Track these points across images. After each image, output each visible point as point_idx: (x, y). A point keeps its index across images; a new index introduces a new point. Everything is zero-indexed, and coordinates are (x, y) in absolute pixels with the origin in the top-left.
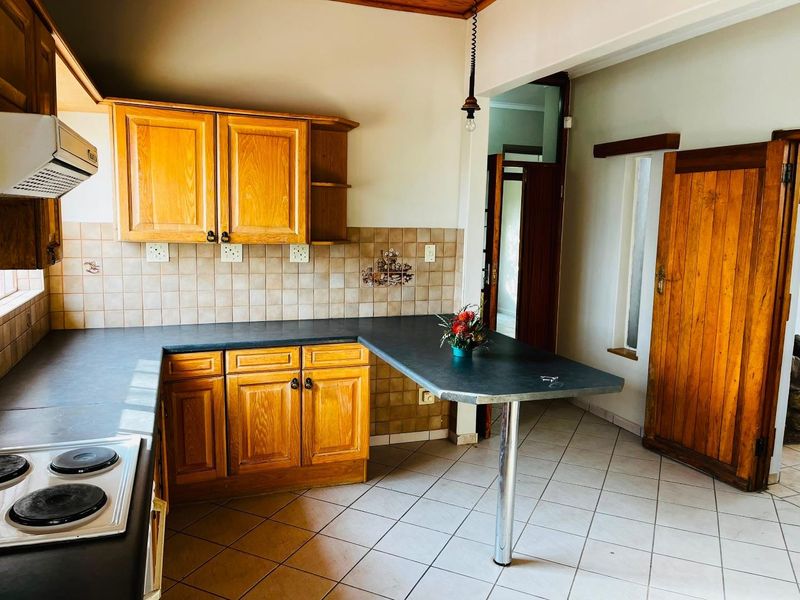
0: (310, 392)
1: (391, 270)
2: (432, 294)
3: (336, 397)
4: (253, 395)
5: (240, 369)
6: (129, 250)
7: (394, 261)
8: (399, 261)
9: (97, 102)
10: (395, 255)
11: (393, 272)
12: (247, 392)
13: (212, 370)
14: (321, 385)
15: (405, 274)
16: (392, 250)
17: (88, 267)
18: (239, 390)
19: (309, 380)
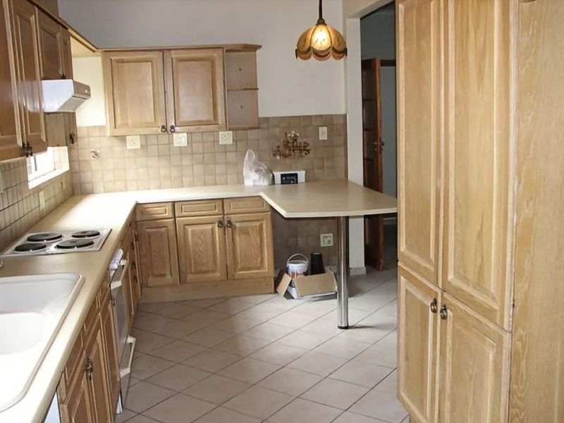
0: (230, 229)
1: (293, 146)
2: (327, 164)
3: (248, 233)
4: (193, 232)
5: (184, 214)
6: (117, 142)
7: (296, 140)
8: (299, 140)
9: (94, 51)
10: (295, 136)
11: (294, 148)
12: (190, 229)
13: (167, 214)
14: (238, 225)
15: (304, 150)
16: (293, 132)
17: (93, 154)
18: (184, 228)
19: (229, 222)
